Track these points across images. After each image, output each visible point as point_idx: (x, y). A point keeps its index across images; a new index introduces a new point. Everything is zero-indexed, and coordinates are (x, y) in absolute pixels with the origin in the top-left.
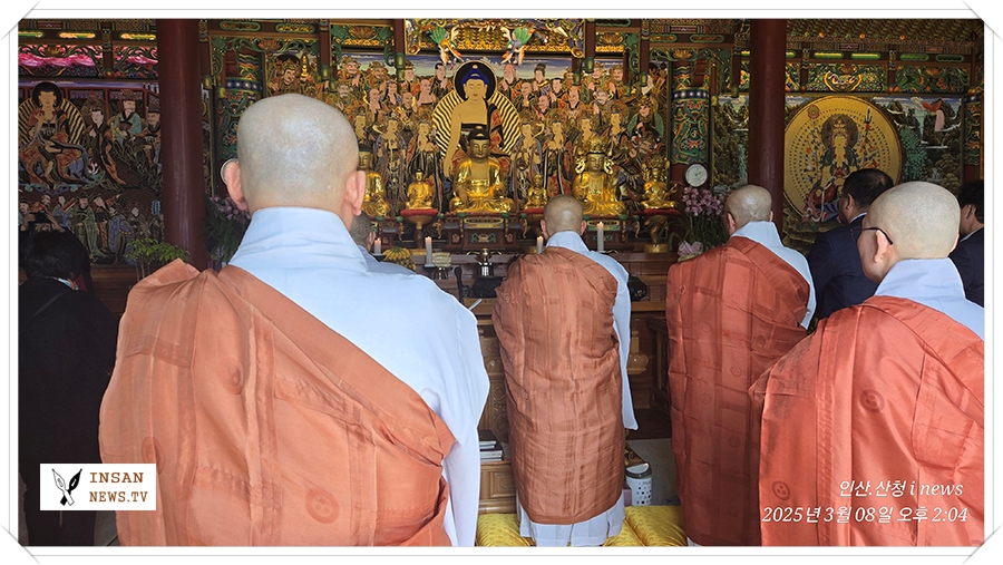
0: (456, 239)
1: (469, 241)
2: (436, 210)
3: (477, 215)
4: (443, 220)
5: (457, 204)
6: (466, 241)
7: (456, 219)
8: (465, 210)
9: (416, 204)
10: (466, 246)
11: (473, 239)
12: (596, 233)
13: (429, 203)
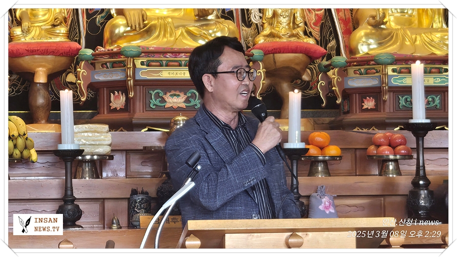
0: (118, 101)
1: (147, 107)
2: (75, 45)
3: (164, 52)
4: (92, 63)
5: (121, 30)
6: (139, 105)
7: (119, 59)
8: (138, 43)
9: (35, 32)
10: (139, 115)
11: (154, 102)
12: (408, 90)
13: (63, 30)
